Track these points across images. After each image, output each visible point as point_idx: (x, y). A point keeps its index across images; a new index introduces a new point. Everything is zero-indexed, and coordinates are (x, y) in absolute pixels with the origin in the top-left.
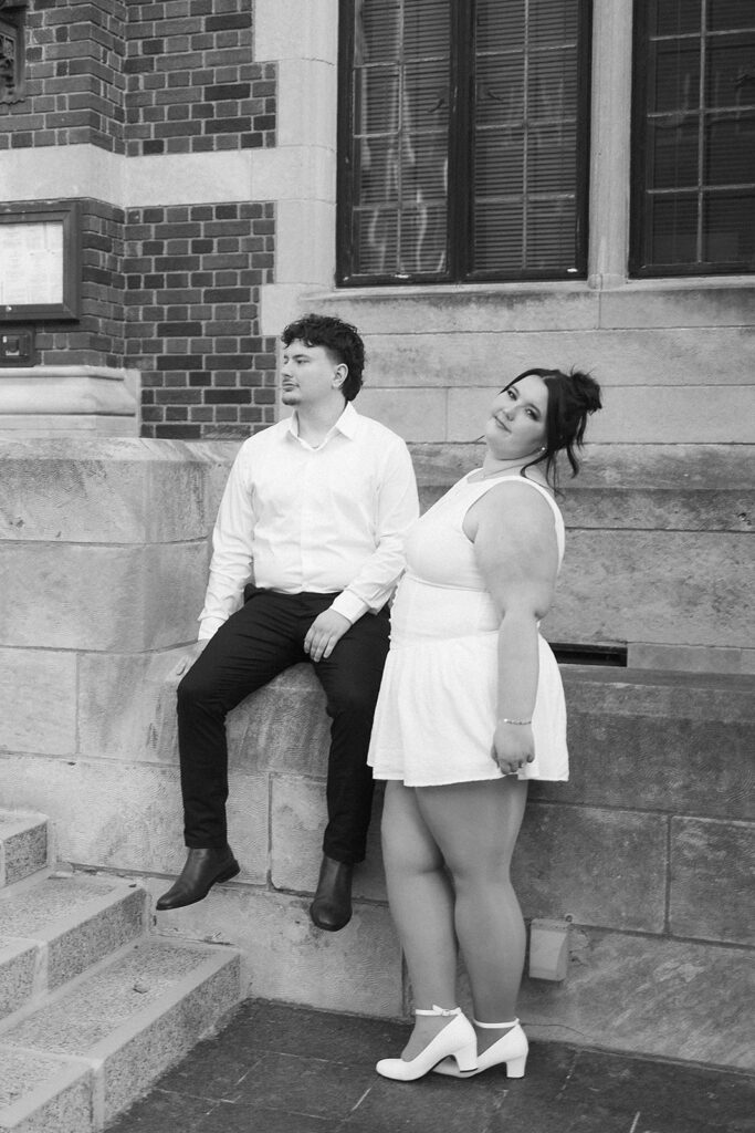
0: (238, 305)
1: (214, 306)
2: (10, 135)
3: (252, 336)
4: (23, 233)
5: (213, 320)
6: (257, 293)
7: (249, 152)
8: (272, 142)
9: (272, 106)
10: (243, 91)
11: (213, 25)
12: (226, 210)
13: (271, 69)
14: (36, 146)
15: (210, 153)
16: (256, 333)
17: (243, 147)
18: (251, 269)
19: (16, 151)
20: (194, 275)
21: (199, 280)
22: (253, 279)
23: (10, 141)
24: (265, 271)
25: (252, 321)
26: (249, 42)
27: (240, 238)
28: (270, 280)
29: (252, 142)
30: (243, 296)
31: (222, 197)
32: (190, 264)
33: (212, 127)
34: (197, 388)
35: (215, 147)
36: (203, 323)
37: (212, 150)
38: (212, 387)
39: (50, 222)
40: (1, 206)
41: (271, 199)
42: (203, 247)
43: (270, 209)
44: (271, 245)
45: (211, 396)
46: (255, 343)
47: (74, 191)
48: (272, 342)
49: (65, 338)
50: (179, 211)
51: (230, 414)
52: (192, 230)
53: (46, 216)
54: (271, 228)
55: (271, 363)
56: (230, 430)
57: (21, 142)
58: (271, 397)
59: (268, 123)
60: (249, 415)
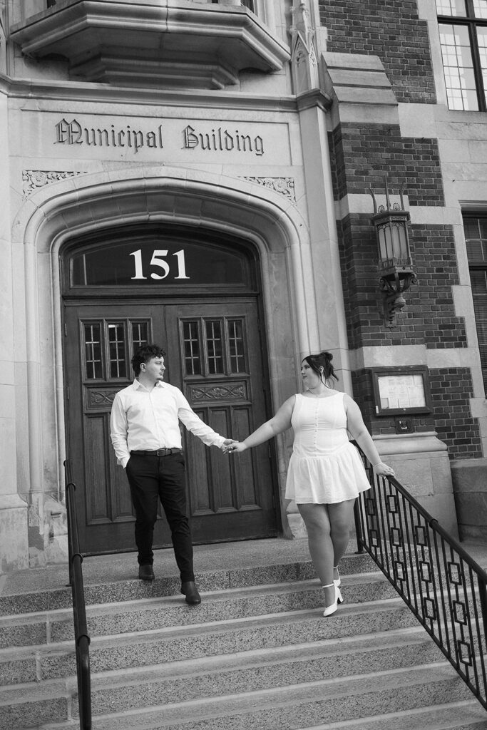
0: (462, 406)
1: (453, 407)
2: (391, 340)
3: (468, 418)
4: (404, 379)
5: (453, 412)
6: (468, 402)
7: (458, 349)
8: (466, 346)
9: (464, 333)
10: (452, 327)
11: (438, 302)
12: (453, 370)
13: (462, 319)
15: (444, 349)
16: (470, 417)
17: (455, 347)
18: (464, 392)
19: (395, 346)
20: (444, 395)
21: (446, 397)
22: (466, 396)
23: (391, 342)
24: (470, 393)
25: (468, 412)
26: (453, 309)
27: (459, 381)
28: (472, 397)
29: (458, 346)
30: (463, 403)
31: (450, 366)
32: (441, 391)
33: (443, 339)
34: (450, 439)
35: (445, 347)
36: (450, 414)
38: (456, 439)
39: (415, 374)
40: (396, 368)
41: (468, 366)
42: (446, 384)
43: (468, 370)
44: (471, 383)
45: (456, 442)
46: (470, 421)
47: (421, 363)
48: (476, 420)
49: (423, 420)
50: (435, 371)
51: (464, 449)
52: (440, 378)
53: (415, 372)
54: (470, 377)
55: (477, 428)
56: (465, 455)
57: (396, 343)
58: (479, 441)
59: (464, 338)
60: (471, 448)
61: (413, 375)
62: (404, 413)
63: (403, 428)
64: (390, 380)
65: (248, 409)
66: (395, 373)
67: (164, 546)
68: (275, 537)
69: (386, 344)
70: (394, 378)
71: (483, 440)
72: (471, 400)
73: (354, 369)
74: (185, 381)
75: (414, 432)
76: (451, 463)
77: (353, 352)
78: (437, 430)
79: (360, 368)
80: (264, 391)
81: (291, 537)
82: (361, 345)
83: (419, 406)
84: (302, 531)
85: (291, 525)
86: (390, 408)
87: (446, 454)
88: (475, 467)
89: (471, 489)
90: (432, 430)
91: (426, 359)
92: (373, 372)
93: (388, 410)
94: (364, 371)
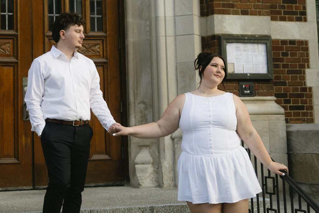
0: (298, 75)
1: (290, 75)
2: (240, 10)
3: (304, 86)
4: (250, 46)
5: (290, 81)
6: (304, 71)
7: (298, 23)
8: (305, 20)
9: (305, 8)
12: (292, 42)
14: (251, 15)
15: (286, 22)
16: (305, 85)
17: (296, 21)
18: (301, 63)
20: (283, 64)
21: (285, 66)
22: (303, 66)
23: (240, 12)
24: (306, 64)
25: (303, 81)
27: (297, 52)
28: (308, 67)
29: (299, 20)
30: (299, 72)
31: (291, 38)
32: (281, 60)
33: (286, 13)
34: (286, 105)
35: (287, 20)
36: (287, 81)
37: (286, 21)
38: (291, 104)
39: (260, 43)
40: (242, 35)
41: (307, 39)
42: (285, 54)
43: (306, 43)
44: (308, 55)
45: (292, 108)
46: (305, 89)
47: (266, 33)
48: (310, 89)
49: (264, 86)
50: (277, 41)
51: (298, 114)
52: (281, 48)
53: (261, 41)
54: (307, 49)
55: (310, 96)
56: (299, 120)
57: (245, 13)
58: (311, 108)
59: (304, 13)
60: (305, 114)
61: (258, 43)
62: (248, 78)
63: (245, 92)
64: (236, 47)
65: (104, 66)
66: (242, 41)
67: (20, 188)
68: (123, 185)
69: (236, 13)
70: (241, 46)
71: (315, 108)
72: (307, 71)
73: (204, 35)
74: (47, 36)
75: (256, 95)
76: (287, 127)
77: (204, 19)
78: (276, 95)
79: (210, 34)
80: (120, 50)
81: (138, 186)
82: (213, 13)
83: (261, 72)
84: (148, 180)
85: (139, 174)
86: (236, 72)
87: (283, 117)
88: (310, 131)
89: (304, 150)
90: (271, 95)
91: (270, 30)
92: (222, 38)
93: (233, 74)
94: (214, 37)
